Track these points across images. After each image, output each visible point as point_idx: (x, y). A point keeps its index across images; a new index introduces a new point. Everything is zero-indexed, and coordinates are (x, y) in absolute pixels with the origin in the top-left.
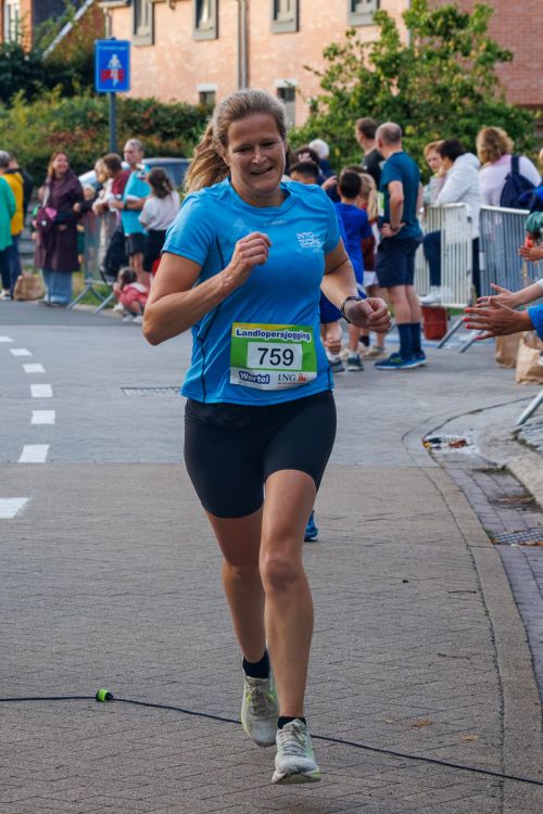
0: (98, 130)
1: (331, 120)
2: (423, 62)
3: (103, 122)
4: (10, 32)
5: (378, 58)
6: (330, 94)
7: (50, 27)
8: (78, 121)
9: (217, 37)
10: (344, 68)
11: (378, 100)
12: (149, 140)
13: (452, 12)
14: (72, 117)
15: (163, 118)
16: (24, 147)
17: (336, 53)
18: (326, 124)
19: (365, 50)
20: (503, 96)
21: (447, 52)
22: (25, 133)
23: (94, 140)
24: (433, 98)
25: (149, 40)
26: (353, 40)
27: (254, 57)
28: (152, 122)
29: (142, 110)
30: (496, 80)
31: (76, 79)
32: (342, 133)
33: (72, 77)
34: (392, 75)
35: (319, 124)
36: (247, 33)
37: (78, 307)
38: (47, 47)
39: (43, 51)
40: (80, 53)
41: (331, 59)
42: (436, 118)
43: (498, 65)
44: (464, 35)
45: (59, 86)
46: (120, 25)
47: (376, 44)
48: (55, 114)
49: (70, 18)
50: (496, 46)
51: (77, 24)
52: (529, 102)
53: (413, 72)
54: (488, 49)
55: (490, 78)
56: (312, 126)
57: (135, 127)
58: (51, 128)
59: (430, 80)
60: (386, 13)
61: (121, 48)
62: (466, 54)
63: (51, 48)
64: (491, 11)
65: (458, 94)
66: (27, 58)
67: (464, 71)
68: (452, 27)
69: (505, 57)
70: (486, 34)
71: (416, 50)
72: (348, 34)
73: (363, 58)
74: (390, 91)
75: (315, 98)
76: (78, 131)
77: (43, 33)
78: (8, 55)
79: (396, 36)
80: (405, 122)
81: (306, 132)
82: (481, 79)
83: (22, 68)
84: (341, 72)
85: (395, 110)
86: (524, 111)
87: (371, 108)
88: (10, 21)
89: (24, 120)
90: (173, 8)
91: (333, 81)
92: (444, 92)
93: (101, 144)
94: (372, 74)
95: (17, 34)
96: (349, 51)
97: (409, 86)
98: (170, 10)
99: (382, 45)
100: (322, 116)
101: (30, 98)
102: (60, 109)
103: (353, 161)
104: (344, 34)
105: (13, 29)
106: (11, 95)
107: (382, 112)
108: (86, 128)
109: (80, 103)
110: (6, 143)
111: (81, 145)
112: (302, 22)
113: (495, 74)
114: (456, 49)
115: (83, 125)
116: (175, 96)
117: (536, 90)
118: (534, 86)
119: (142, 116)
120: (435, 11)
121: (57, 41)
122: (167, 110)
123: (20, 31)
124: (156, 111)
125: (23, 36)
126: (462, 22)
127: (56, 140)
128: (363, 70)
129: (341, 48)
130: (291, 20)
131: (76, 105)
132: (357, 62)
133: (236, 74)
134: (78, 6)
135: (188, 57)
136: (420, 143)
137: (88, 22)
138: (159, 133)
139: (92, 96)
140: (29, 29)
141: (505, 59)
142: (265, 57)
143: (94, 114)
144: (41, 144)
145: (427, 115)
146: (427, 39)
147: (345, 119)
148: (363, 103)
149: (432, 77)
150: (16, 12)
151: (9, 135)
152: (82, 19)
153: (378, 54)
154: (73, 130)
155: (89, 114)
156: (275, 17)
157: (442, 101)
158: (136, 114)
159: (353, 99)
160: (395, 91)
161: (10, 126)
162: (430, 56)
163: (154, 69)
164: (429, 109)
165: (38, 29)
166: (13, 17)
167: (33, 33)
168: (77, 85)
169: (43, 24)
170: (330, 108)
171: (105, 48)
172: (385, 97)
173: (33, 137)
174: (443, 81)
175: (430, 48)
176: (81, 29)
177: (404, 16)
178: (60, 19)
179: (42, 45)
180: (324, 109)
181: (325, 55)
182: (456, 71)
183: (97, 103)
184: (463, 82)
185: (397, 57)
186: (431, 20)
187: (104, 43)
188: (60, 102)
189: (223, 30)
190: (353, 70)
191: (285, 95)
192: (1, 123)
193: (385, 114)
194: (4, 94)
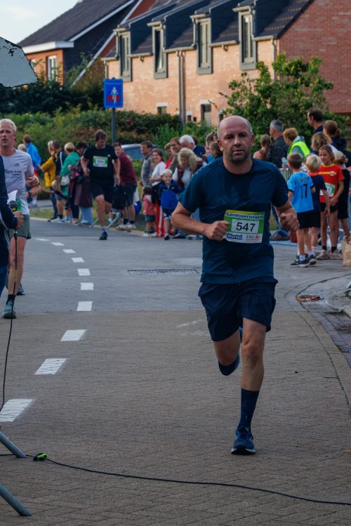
2: (284, 90)
3: (105, 124)
4: (51, 74)
5: (259, 88)
6: (233, 108)
7: (74, 72)
8: (91, 123)
9: (167, 77)
10: (240, 94)
11: (259, 111)
12: (130, 134)
13: (299, 63)
14: (88, 122)
15: (138, 121)
16: (62, 139)
17: (235, 86)
19: (251, 83)
20: (327, 109)
21: (297, 85)
22: (62, 131)
24: (290, 110)
25: (130, 78)
26: (246, 78)
27: (188, 88)
28: (132, 124)
29: (126, 117)
30: (324, 99)
31: (90, 101)
33: (87, 100)
34: (266, 97)
36: (184, 74)
37: (95, 226)
38: (72, 82)
39: (70, 85)
40: (91, 86)
41: (233, 89)
42: (292, 120)
43: (325, 91)
44: (306, 75)
45: (80, 105)
46: (113, 70)
47: (258, 80)
48: (78, 120)
49: (84, 66)
50: (323, 81)
51: (88, 70)
52: (340, 111)
53: (279, 95)
54: (319, 82)
55: (320, 99)
57: (123, 127)
58: (77, 128)
59: (287, 100)
60: (262, 63)
61: (118, 84)
62: (307, 85)
63: (74, 83)
64: (320, 61)
65: (303, 107)
66: (61, 89)
67: (306, 95)
68: (299, 71)
69: (328, 87)
70: (319, 74)
71: (279, 83)
72: (242, 75)
73: (251, 88)
74: (266, 106)
75: (225, 110)
76: (91, 129)
77: (70, 75)
78: (50, 87)
79: (269, 76)
82: (316, 98)
83: (59, 94)
84: (239, 96)
85: (269, 117)
86: (340, 117)
87: (256, 115)
88: (51, 69)
89: (61, 123)
90: (142, 61)
91: (234, 100)
92: (296, 107)
94: (256, 96)
95: (55, 76)
96: (243, 84)
97: (277, 103)
98: (141, 62)
99: (261, 81)
101: (65, 110)
102: (81, 117)
104: (240, 75)
105: (53, 72)
106: (54, 110)
107: (262, 117)
108: (95, 127)
109: (92, 114)
110: (52, 136)
112: (214, 69)
113: (324, 95)
114: (302, 83)
115: (93, 126)
116: (144, 109)
117: (345, 105)
118: (343, 103)
119: (128, 121)
120: (290, 62)
121: (78, 79)
122: (140, 117)
123: (57, 74)
124: (134, 118)
125: (59, 77)
126: (305, 68)
127: (79, 135)
128: (251, 94)
129: (239, 82)
130: (209, 67)
131: (90, 115)
132: (247, 90)
133: (178, 97)
134: (89, 60)
135: (151, 88)
137: (95, 68)
138: (135, 130)
139: (98, 110)
140: (61, 73)
141: (329, 88)
142: (194, 87)
143: (100, 120)
144: (71, 137)
145: (287, 119)
146: (286, 78)
148: (251, 112)
149: (289, 98)
150: (55, 62)
151: (54, 132)
152: (91, 67)
153: (260, 86)
154: (88, 129)
155: (97, 120)
156: (200, 66)
157: (295, 111)
158: (123, 120)
159: (246, 111)
160: (269, 106)
161: (54, 127)
162: (288, 87)
163: (133, 94)
164: (287, 116)
165: (68, 73)
166: (53, 66)
167: (64, 75)
168: (90, 104)
171: (109, 84)
172: (263, 110)
173: (66, 133)
174: (295, 101)
175: (288, 83)
176: (91, 73)
177: (273, 65)
178: (79, 67)
179: (69, 82)
181: (230, 87)
182: (302, 95)
183: (102, 114)
184: (307, 101)
185: (270, 87)
186: (288, 67)
187: (108, 81)
188: (81, 113)
189: (170, 73)
190: (246, 95)
191: (205, 108)
192: (48, 125)
193: (264, 119)
194: (50, 109)
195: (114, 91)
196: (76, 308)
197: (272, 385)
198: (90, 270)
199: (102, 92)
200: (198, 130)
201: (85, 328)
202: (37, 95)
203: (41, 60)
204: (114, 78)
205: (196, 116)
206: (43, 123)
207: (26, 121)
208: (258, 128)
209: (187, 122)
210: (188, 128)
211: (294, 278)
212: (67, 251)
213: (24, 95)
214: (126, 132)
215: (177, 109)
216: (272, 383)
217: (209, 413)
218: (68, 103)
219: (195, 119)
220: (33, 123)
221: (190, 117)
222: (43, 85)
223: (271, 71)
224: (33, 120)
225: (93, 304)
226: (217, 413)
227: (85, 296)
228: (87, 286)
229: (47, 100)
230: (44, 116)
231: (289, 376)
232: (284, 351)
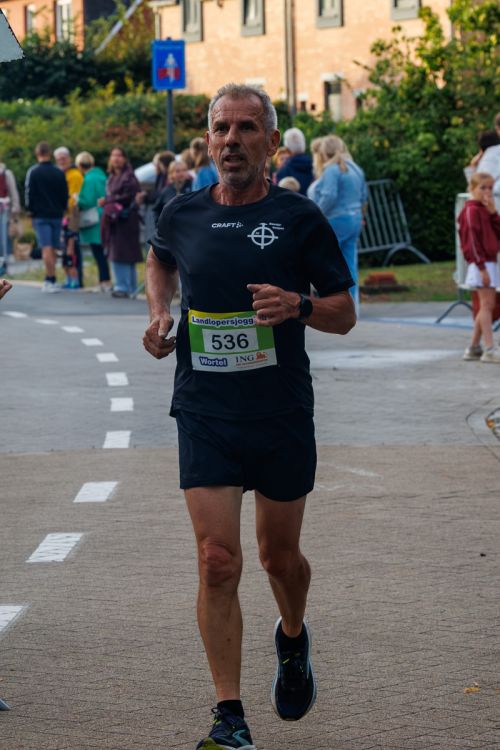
0: (151, 124)
1: (380, 112)
2: (467, 55)
3: (156, 117)
4: (62, 31)
5: (424, 53)
6: (378, 88)
7: (101, 26)
8: (132, 116)
9: (264, 32)
10: (391, 62)
11: (426, 91)
13: (494, 8)
14: (126, 113)
16: (81, 143)
17: (382, 49)
18: (375, 116)
19: (410, 44)
21: (490, 46)
22: (83, 130)
23: (148, 135)
24: (477, 90)
25: (198, 37)
26: (399, 35)
27: (300, 53)
29: (193, 105)
31: (129, 76)
32: (390, 125)
33: (124, 75)
34: (437, 69)
35: (368, 117)
36: (293, 29)
37: (139, 296)
38: (99, 45)
39: (94, 49)
40: (132, 51)
41: (379, 55)
42: (481, 108)
45: (112, 84)
46: (170, 25)
47: (421, 39)
48: (108, 111)
49: (120, 16)
51: (127, 23)
53: (457, 65)
56: (361, 118)
57: (187, 122)
58: (107, 124)
59: (473, 72)
60: (428, 8)
61: (179, 47)
63: (103, 46)
66: (80, 56)
68: (493, 22)
71: (459, 44)
72: (393, 29)
73: (409, 53)
74: (435, 84)
75: (364, 91)
76: (132, 126)
77: (96, 32)
78: (62, 54)
79: (440, 31)
80: (450, 113)
81: (356, 125)
83: (75, 66)
84: (388, 66)
85: (441, 101)
87: (418, 101)
88: (63, 21)
89: (80, 117)
90: (221, 6)
91: (380, 74)
92: (488, 84)
93: (155, 138)
94: (418, 68)
95: (70, 33)
96: (395, 45)
97: (455, 79)
98: (218, 9)
99: (427, 40)
100: (371, 108)
101: (85, 95)
102: (115, 106)
103: (402, 151)
104: (390, 29)
105: (65, 27)
106: (68, 93)
107: (429, 104)
108: (140, 123)
109: (134, 100)
110: (64, 140)
111: (136, 140)
112: (346, 19)
115: (136, 121)
119: (196, 111)
120: (477, 8)
121: (109, 38)
123: (72, 30)
125: (75, 34)
127: (111, 135)
128: (409, 64)
129: (388, 43)
130: (336, 16)
131: (129, 101)
132: (402, 56)
134: (127, 5)
135: (236, 53)
136: (465, 134)
137: (138, 20)
139: (145, 92)
140: (80, 29)
142: (311, 51)
143: (147, 109)
144: (96, 140)
145: (472, 105)
146: (470, 34)
147: (393, 112)
148: (410, 95)
149: (475, 69)
150: (68, 11)
151: (67, 131)
152: (132, 18)
153: (425, 48)
154: (127, 126)
155: (143, 109)
156: (320, 14)
157: (487, 92)
158: (187, 109)
159: (400, 93)
161: (67, 122)
162: (474, 50)
163: (205, 64)
164: (471, 101)
165: (90, 29)
166: (65, 16)
167: (85, 33)
168: (129, 82)
169: (95, 22)
170: (379, 100)
171: (161, 48)
172: (430, 90)
173: (89, 133)
174: (485, 74)
175: (474, 43)
176: (131, 27)
177: (447, 11)
178: (112, 18)
179: (94, 45)
180: (374, 102)
181: (373, 50)
183: (151, 99)
185: (442, 51)
186: (475, 16)
187: (161, 43)
188: (114, 98)
189: (270, 27)
190: (400, 64)
191: (329, 88)
192: (58, 120)
193: (432, 107)
194: (60, 92)
195: (171, 60)
196: (102, 443)
197: (440, 577)
198: (129, 375)
199: (150, 62)
200: (317, 127)
201: (116, 478)
202: (38, 69)
203: (45, 7)
204: (169, 39)
205: (315, 101)
206: (48, 116)
207: (20, 112)
208: (423, 122)
209: (299, 113)
210: (300, 124)
211: (484, 386)
212: (90, 342)
213: (16, 68)
214: (193, 131)
215: (282, 90)
216: (439, 574)
217: (329, 628)
218: (92, 81)
219: (313, 107)
220: (30, 116)
221: (303, 104)
222: (48, 50)
223: (445, 23)
224: (30, 112)
225: (132, 436)
226: (343, 629)
227: (118, 421)
228: (122, 404)
229: (57, 75)
230: (51, 104)
231: (469, 561)
232: (463, 518)
